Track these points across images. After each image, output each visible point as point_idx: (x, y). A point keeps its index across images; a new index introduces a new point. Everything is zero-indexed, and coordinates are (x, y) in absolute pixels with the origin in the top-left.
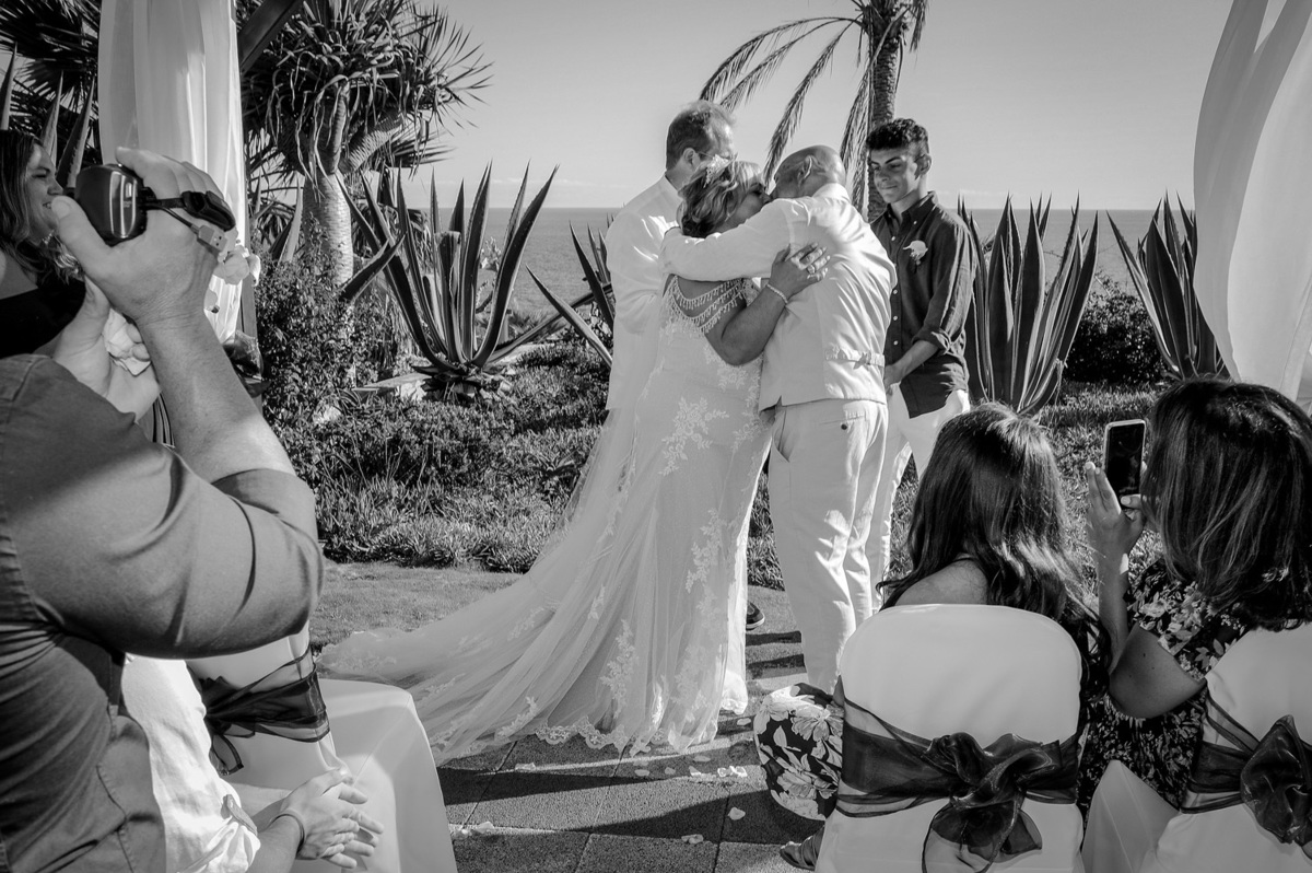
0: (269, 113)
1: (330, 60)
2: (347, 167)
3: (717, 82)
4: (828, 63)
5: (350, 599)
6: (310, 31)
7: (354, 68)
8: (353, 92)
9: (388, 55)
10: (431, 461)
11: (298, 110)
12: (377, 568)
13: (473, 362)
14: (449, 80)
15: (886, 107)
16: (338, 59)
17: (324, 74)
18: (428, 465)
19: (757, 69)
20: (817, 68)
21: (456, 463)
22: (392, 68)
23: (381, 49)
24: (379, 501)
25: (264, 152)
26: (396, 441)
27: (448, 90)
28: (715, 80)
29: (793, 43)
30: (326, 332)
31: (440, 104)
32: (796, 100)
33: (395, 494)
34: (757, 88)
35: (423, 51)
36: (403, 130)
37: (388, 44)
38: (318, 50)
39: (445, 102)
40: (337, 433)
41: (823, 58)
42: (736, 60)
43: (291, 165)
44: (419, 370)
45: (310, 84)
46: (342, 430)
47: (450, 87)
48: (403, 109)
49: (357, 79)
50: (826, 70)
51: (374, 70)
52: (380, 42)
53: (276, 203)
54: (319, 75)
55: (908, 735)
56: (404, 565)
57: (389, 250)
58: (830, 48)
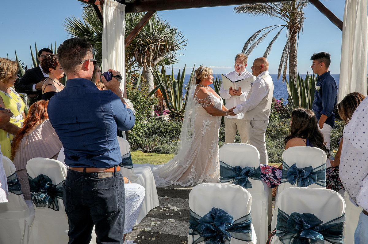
0: (135, 53)
1: (149, 40)
2: (153, 65)
3: (249, 42)
4: (278, 37)
5: (146, 159)
6: (144, 34)
7: (155, 42)
8: (154, 47)
9: (163, 39)
10: (167, 132)
11: (141, 52)
12: (153, 154)
13: (180, 111)
14: (178, 44)
15: (294, 48)
16: (151, 40)
17: (147, 43)
18: (166, 133)
19: (260, 39)
20: (275, 38)
21: (173, 133)
22: (164, 41)
23: (161, 38)
24: (155, 141)
25: (134, 61)
26: (159, 128)
27: (177, 47)
28: (249, 41)
29: (269, 32)
30: (144, 103)
31: (175, 50)
32: (269, 47)
33: (158, 139)
34: (260, 43)
35: (171, 37)
36: (167, 56)
37: (163, 36)
38: (146, 38)
39: (177, 49)
40: (146, 126)
41: (277, 35)
42: (254, 36)
43: (140, 65)
44: (168, 113)
45: (144, 46)
46: (148, 125)
47: (178, 46)
48: (166, 51)
49: (155, 44)
50: (277, 39)
51: (159, 42)
52: (161, 36)
53: (137, 74)
54: (146, 44)
55: (230, 166)
56: (158, 153)
57: (161, 84)
58: (279, 33)
